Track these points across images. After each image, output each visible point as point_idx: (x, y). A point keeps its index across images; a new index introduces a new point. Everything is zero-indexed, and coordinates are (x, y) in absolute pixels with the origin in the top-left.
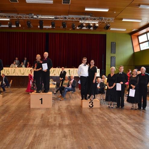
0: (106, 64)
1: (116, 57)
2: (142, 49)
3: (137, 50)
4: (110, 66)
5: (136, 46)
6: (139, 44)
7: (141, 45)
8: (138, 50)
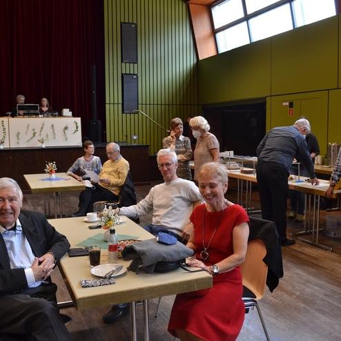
0: (107, 101)
1: (139, 75)
2: (222, 50)
3: (207, 52)
4: (120, 106)
5: (205, 39)
6: (214, 32)
7: (219, 35)
8: (212, 53)
